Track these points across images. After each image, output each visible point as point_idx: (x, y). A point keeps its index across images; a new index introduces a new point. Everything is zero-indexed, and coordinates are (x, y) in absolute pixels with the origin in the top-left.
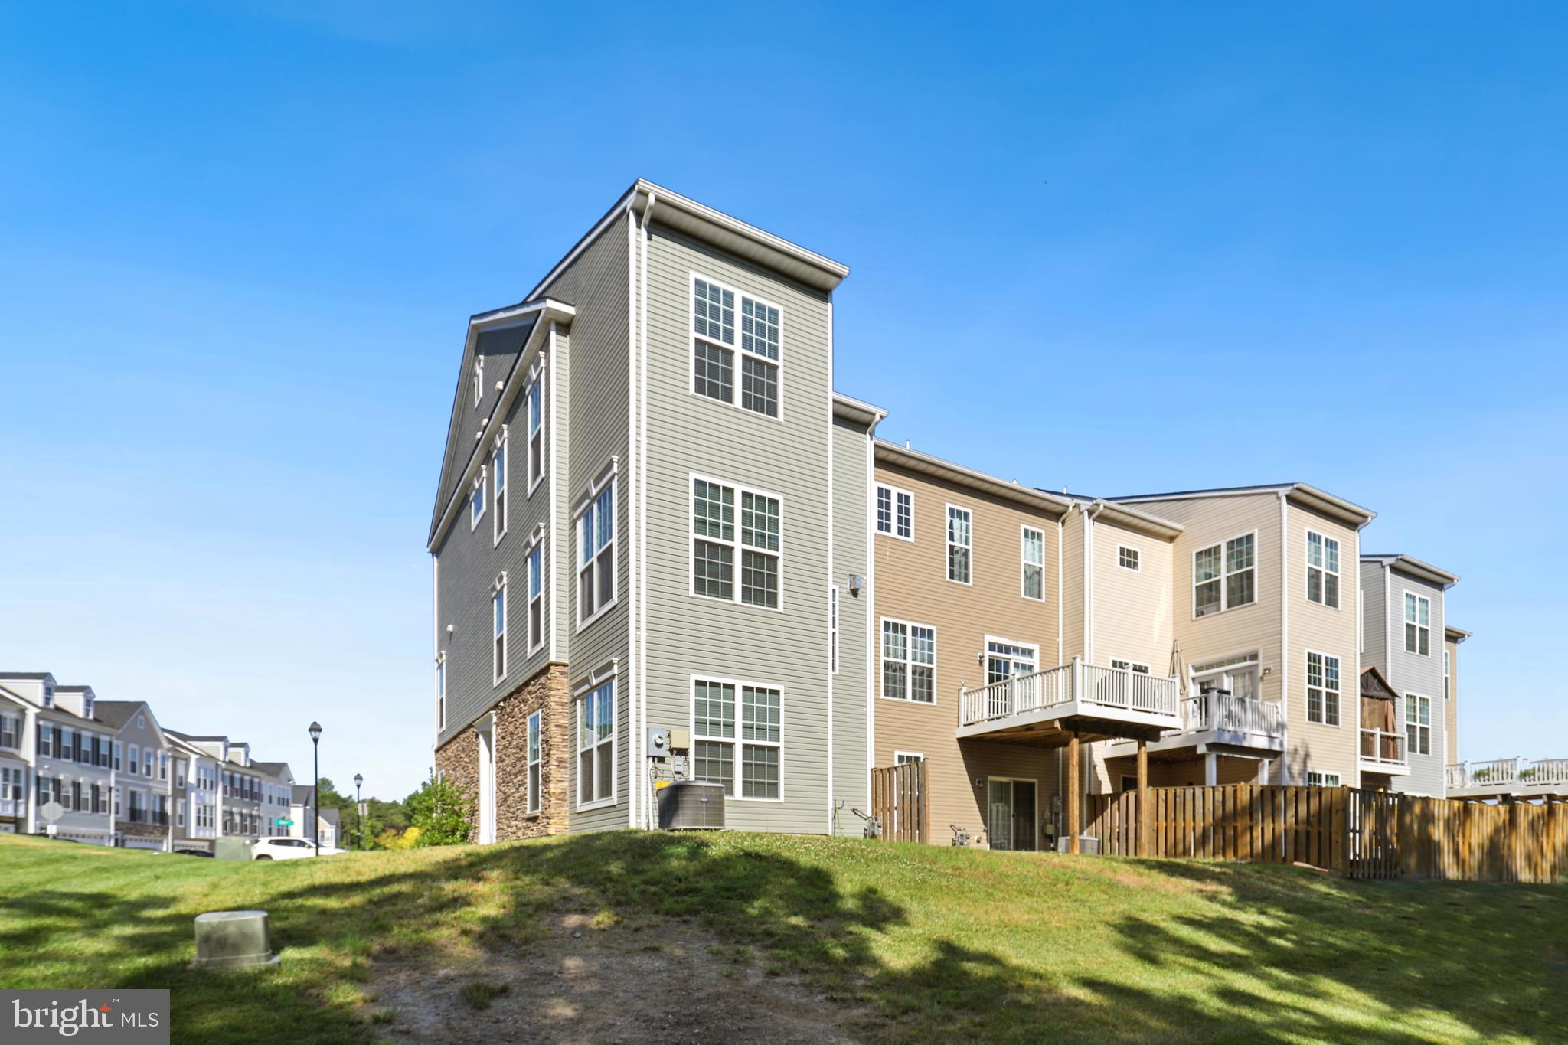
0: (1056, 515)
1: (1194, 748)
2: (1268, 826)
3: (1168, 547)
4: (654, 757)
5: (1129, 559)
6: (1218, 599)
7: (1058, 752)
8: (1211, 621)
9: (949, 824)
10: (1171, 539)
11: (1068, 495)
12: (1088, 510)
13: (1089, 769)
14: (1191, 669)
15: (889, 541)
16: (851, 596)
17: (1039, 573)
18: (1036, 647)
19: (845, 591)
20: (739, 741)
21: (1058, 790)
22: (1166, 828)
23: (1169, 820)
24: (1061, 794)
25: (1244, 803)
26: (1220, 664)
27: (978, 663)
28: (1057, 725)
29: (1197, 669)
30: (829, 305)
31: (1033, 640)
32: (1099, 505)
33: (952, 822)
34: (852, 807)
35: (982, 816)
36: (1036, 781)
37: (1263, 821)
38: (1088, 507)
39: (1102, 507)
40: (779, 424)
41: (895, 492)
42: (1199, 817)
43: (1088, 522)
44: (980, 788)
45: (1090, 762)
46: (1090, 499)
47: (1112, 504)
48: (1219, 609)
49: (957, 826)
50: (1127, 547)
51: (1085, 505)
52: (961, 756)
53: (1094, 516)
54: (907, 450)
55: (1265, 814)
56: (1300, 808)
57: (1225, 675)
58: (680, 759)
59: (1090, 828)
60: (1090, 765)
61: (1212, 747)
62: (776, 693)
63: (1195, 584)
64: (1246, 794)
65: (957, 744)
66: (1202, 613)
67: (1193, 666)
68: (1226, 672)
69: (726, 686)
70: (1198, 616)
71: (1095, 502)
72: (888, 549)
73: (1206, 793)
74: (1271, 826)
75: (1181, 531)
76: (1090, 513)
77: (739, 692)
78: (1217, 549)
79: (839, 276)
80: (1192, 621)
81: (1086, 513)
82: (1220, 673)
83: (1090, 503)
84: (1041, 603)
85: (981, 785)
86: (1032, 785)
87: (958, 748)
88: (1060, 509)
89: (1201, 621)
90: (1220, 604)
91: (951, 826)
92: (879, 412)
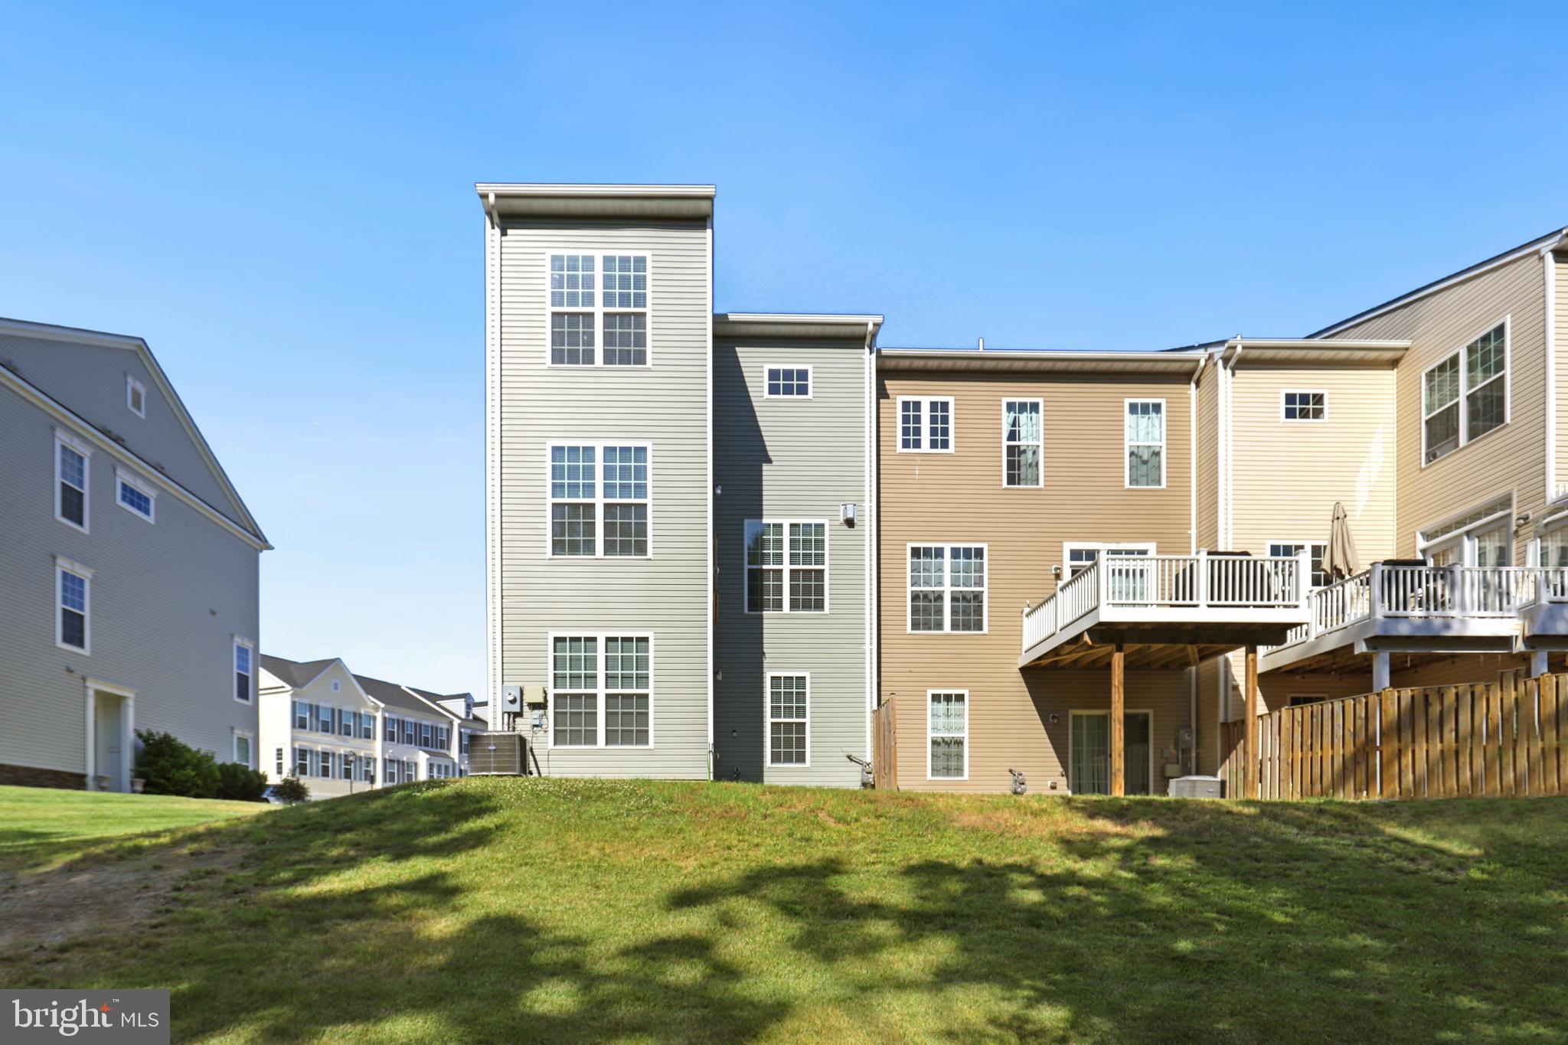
0: (1185, 375)
1: (1351, 646)
2: (1421, 749)
3: (1390, 376)
4: (509, 713)
5: (1304, 406)
6: (1456, 431)
7: (1190, 674)
8: (1449, 464)
9: (1007, 769)
10: (1394, 364)
11: (1201, 346)
12: (1222, 358)
13: (1226, 691)
14: (1419, 537)
15: (918, 458)
16: (846, 528)
17: (1157, 454)
18: (1151, 547)
19: (837, 523)
20: (601, 691)
21: (1190, 721)
22: (1302, 759)
23: (1305, 748)
24: (1194, 726)
25: (1390, 718)
26: (1460, 523)
27: (1053, 577)
28: (1086, 638)
29: (1427, 536)
30: (709, 231)
31: (1147, 537)
32: (1235, 348)
33: (1011, 765)
34: (846, 754)
35: (1059, 758)
36: (1151, 712)
37: (1413, 741)
38: (1221, 354)
39: (1239, 349)
40: (649, 370)
41: (925, 402)
42: (1338, 742)
43: (1223, 375)
44: (1053, 724)
45: (1226, 681)
46: (1222, 343)
47: (1317, 342)
48: (1457, 445)
49: (1017, 770)
50: (1298, 391)
51: (1218, 352)
52: (1026, 689)
53: (1232, 363)
54: (981, 352)
55: (1417, 731)
56: (1461, 718)
57: (1465, 538)
58: (538, 713)
59: (1223, 766)
60: (1226, 686)
61: (1375, 642)
62: (646, 640)
63: (1424, 417)
64: (1392, 704)
65: (1020, 675)
66: (1435, 456)
67: (1423, 534)
68: (1468, 533)
69: (587, 639)
70: (1428, 461)
71: (1226, 345)
72: (917, 467)
73: (1346, 708)
74: (1425, 748)
75: (1407, 349)
76: (1226, 361)
77: (601, 644)
78: (1454, 361)
79: (710, 198)
80: (1422, 470)
81: (1220, 363)
82: (1460, 536)
83: (1222, 349)
84: (1163, 490)
85: (1056, 721)
86: (1146, 716)
87: (1022, 680)
88: (1188, 366)
89: (1433, 468)
90: (1458, 437)
91: (1011, 771)
92: (871, 321)
